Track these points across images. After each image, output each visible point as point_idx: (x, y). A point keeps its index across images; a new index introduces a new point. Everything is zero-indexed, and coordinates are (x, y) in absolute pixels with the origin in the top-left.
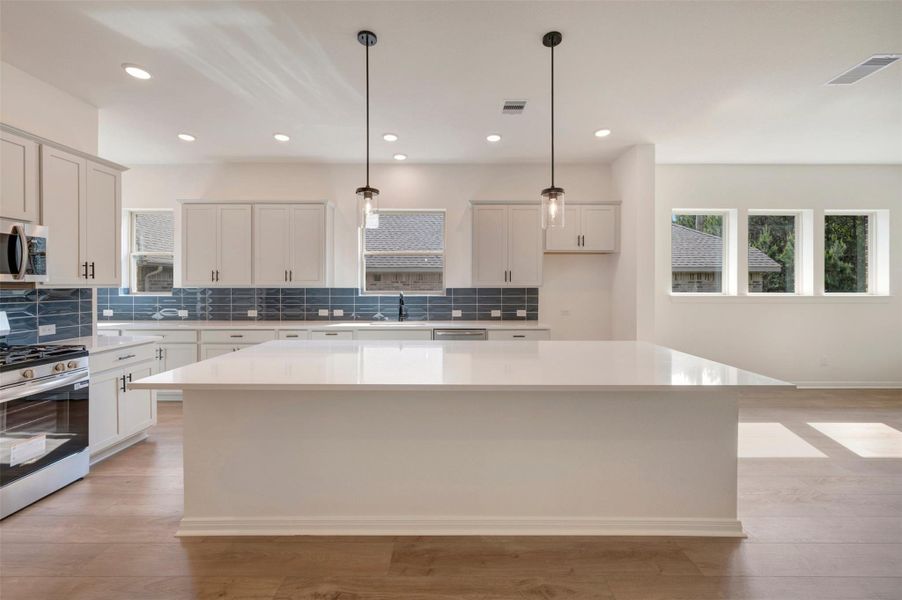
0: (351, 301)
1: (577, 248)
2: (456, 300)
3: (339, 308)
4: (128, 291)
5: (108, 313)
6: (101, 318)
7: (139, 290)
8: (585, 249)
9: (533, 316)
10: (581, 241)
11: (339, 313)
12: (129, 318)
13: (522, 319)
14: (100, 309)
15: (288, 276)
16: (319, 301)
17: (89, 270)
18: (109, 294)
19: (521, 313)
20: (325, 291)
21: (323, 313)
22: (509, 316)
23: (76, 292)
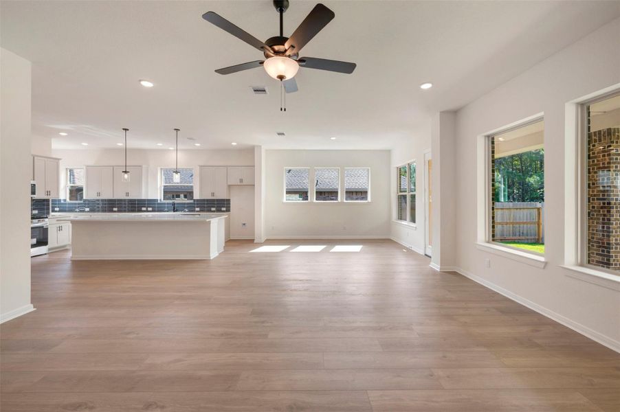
0: (155, 204)
1: (239, 183)
2: (197, 204)
3: (150, 207)
4: (65, 200)
5: (57, 209)
6: (53, 211)
7: (70, 200)
8: (244, 183)
9: (228, 210)
10: (241, 181)
11: (150, 209)
12: (65, 211)
13: (224, 211)
14: (53, 208)
15: (127, 194)
16: (142, 204)
17: (48, 193)
18: (56, 202)
19: (224, 209)
20: (144, 200)
21: (144, 209)
22: (219, 210)
23: (44, 200)
